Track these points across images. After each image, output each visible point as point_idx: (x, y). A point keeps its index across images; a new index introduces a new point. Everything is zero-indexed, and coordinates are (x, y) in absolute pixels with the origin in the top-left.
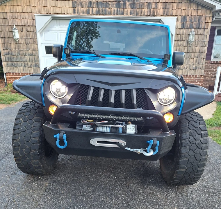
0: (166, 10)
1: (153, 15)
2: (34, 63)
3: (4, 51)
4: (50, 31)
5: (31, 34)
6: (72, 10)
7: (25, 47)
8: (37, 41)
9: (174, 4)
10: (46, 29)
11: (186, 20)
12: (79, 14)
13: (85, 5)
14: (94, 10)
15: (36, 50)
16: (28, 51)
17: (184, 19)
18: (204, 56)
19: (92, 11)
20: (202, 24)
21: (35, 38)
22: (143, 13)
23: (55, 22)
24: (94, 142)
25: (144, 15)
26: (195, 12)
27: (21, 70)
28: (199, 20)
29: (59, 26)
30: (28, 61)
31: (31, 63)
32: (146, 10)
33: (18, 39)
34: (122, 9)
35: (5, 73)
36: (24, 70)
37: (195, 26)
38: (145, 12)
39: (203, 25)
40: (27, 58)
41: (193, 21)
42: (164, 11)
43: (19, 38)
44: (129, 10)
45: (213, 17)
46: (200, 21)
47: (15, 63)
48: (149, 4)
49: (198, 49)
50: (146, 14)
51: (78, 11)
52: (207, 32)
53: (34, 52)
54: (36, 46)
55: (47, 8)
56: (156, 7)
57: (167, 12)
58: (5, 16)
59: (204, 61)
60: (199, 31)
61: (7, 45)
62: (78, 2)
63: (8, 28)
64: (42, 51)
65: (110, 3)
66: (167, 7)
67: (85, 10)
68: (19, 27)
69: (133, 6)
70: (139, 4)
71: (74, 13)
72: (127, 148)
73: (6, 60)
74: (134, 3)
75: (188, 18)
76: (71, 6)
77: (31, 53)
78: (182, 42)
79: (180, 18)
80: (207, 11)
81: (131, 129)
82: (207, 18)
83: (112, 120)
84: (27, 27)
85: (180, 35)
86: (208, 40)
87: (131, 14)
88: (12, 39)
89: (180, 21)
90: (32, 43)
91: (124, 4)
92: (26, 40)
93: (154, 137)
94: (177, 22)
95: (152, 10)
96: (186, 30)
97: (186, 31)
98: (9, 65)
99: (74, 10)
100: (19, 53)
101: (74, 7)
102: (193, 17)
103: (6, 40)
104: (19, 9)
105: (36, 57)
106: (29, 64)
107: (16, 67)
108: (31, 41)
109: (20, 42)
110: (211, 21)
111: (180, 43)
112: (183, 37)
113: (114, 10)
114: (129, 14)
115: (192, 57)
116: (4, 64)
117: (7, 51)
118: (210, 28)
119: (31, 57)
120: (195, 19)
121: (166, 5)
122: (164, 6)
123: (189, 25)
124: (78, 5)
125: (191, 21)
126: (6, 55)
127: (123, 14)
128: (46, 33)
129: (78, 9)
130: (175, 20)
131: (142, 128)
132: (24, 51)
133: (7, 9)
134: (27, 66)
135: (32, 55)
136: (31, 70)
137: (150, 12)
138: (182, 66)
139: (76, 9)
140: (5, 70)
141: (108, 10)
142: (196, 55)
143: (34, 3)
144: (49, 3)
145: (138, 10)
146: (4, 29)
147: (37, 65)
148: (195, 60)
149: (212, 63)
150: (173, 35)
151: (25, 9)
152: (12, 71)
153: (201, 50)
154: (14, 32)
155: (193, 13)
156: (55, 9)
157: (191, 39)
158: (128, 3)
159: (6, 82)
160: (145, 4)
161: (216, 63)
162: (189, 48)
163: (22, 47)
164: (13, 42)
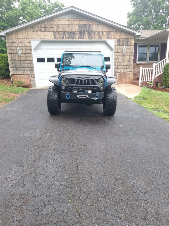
0: (108, 36)
1: (101, 39)
2: (30, 68)
3: (11, 62)
4: (40, 49)
5: (28, 51)
6: (53, 37)
7: (25, 59)
8: (32, 55)
9: (113, 32)
10: (37, 48)
12: (57, 39)
13: (61, 34)
14: (67, 36)
15: (31, 60)
16: (26, 61)
17: (119, 41)
18: (132, 60)
19: (66, 37)
20: (129, 43)
21: (31, 53)
23: (42, 44)
24: (78, 96)
25: (96, 39)
27: (22, 73)
28: (127, 41)
29: (45, 46)
30: (27, 67)
32: (97, 36)
34: (83, 36)
35: (11, 75)
36: (24, 72)
37: (125, 44)
38: (96, 37)
39: (130, 44)
41: (124, 41)
42: (107, 37)
43: (21, 53)
44: (87, 36)
45: (135, 39)
47: (18, 68)
48: (98, 32)
49: (128, 57)
51: (57, 37)
52: (133, 47)
53: (30, 62)
54: (32, 58)
55: (38, 36)
56: (103, 34)
58: (12, 41)
59: (132, 63)
60: (128, 47)
61: (13, 58)
62: (57, 32)
63: (13, 48)
64: (35, 61)
65: (76, 33)
67: (61, 36)
68: (21, 47)
69: (89, 34)
70: (93, 33)
71: (55, 39)
72: (89, 98)
74: (90, 32)
75: (121, 40)
77: (29, 62)
78: (119, 53)
79: (116, 40)
80: (131, 36)
81: (90, 92)
82: (132, 40)
83: (84, 89)
84: (26, 47)
85: (117, 50)
86: (133, 51)
87: (88, 38)
88: (16, 54)
89: (117, 42)
90: (29, 56)
91: (84, 33)
92: (25, 55)
93: (97, 94)
94: (115, 42)
95: (100, 36)
97: (121, 47)
98: (14, 69)
99: (55, 37)
100: (21, 63)
101: (54, 35)
102: (124, 39)
103: (12, 55)
104: (21, 37)
105: (31, 65)
106: (27, 69)
107: (18, 71)
108: (28, 55)
109: (22, 56)
110: (134, 41)
111: (117, 54)
112: (119, 50)
113: (78, 36)
114: (87, 38)
115: (125, 61)
116: (11, 70)
117: (13, 62)
118: (134, 45)
119: (28, 65)
120: (125, 40)
121: (108, 33)
122: (107, 34)
123: (122, 44)
124: (57, 34)
125: (123, 41)
126: (12, 64)
127: (83, 38)
128: (37, 50)
129: (57, 36)
130: (114, 41)
131: (93, 91)
132: (24, 61)
133: (13, 37)
134: (26, 70)
135: (29, 63)
136: (29, 73)
137: (99, 37)
138: (120, 67)
139: (56, 36)
140: (11, 73)
141: (75, 36)
142: (128, 60)
143: (30, 33)
144: (39, 33)
145: (92, 36)
146: (11, 49)
147: (32, 69)
148: (127, 63)
149: (137, 64)
150: (113, 50)
151: (25, 37)
152: (16, 74)
153: (130, 57)
154: (18, 50)
155: (124, 37)
156: (43, 37)
157: (124, 52)
158: (86, 32)
159: (11, 80)
160: (96, 33)
161: (140, 64)
162: (123, 57)
163: (23, 59)
164: (17, 56)
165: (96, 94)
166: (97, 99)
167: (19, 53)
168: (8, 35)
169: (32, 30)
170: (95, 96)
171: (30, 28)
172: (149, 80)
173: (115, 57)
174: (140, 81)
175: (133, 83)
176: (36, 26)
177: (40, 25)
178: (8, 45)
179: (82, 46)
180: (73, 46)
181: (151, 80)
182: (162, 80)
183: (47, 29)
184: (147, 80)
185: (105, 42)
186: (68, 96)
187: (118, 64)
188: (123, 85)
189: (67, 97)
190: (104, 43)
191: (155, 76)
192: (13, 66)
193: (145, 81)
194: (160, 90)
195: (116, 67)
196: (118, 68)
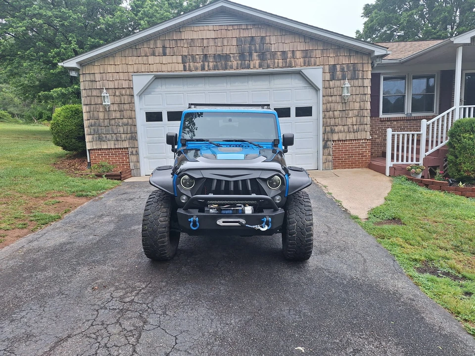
0: (307, 60)
1: (290, 66)
2: (129, 135)
3: (89, 121)
4: (152, 93)
5: (126, 99)
6: (181, 67)
7: (118, 115)
8: (134, 106)
9: (317, 51)
10: (147, 91)
11: (336, 69)
12: (190, 70)
13: (198, 59)
14: (211, 64)
15: (132, 118)
16: (122, 120)
17: (333, 69)
18: (367, 113)
19: (208, 66)
20: (358, 74)
21: (132, 103)
22: (276, 65)
23: (159, 81)
24: (220, 222)
25: (278, 67)
26: (347, 59)
27: (111, 145)
28: (354, 68)
29: (164, 87)
30: (122, 132)
31: (125, 135)
32: (280, 61)
33: (108, 105)
34: (248, 62)
35: (89, 150)
36: (115, 144)
37: (349, 76)
38: (278, 63)
39: (360, 75)
40: (121, 129)
41: (346, 70)
42: (305, 61)
43: (109, 103)
44: (257, 62)
45: (372, 64)
46: (355, 70)
47: (104, 136)
48: (284, 53)
49: (357, 106)
50: (280, 65)
51: (189, 66)
52: (368, 83)
53: (130, 121)
54: (133, 112)
55: (148, 65)
56: (293, 56)
57: (308, 62)
58: (92, 78)
59: (368, 120)
60: (356, 83)
61: (93, 114)
62: (190, 56)
63: (95, 93)
64: (141, 118)
65: (232, 55)
66: (309, 55)
67: (199, 65)
68: (110, 90)
69: (262, 56)
70: (270, 54)
71: (185, 70)
72: (247, 225)
73: (91, 132)
74: (263, 54)
75: (338, 67)
76: (180, 61)
77: (126, 122)
78: (333, 97)
79: (327, 68)
80: (364, 58)
81: (249, 210)
82: (365, 65)
83: (233, 204)
84: (121, 90)
85: (329, 89)
86: (369, 92)
87: (260, 66)
88: (100, 105)
89: (327, 71)
90: (128, 109)
91: (251, 55)
92: (119, 106)
93: (267, 215)
94: (324, 73)
95: (288, 60)
96: (338, 81)
97: (338, 83)
98: (95, 138)
99: (185, 66)
100: (109, 123)
101: (184, 62)
102: (344, 66)
103: (92, 107)
104: (111, 69)
105: (132, 127)
106: (123, 136)
107: (104, 141)
108: (127, 107)
109: (112, 109)
110: (370, 69)
111: (330, 99)
112: (335, 91)
113: (238, 64)
114: (257, 66)
115: (350, 115)
116: (88, 138)
117: (92, 121)
118: (370, 77)
119: (125, 127)
120: (348, 68)
121: (307, 53)
122: (304, 55)
123: (340, 76)
124: (189, 60)
125: (342, 70)
126: (92, 126)
127: (249, 67)
128: (146, 96)
129: (189, 65)
130: (321, 70)
132: (116, 120)
133: (96, 69)
134: (119, 139)
135: (127, 124)
136: (126, 144)
137: (286, 62)
138: (336, 129)
139: (187, 65)
140: (88, 146)
141: (230, 63)
142: (356, 112)
143: (131, 60)
144: (151, 59)
145: (269, 61)
146: (90, 94)
147: (134, 138)
148: (354, 119)
149: (382, 121)
150: (319, 90)
151: (119, 68)
152: (99, 147)
153: (362, 106)
154: (104, 97)
155: (345, 60)
156: (159, 67)
157: (346, 93)
158: (255, 54)
159: (89, 161)
160: (279, 53)
161: (388, 121)
162: (344, 105)
163: (114, 115)
164: (101, 110)
165: (265, 216)
166: (266, 228)
167: (106, 103)
168: (85, 66)
169: (135, 53)
170: (263, 222)
171: (130, 50)
172: (412, 161)
173: (325, 106)
174: (389, 163)
175: (370, 167)
176: (143, 45)
177: (152, 42)
178: (85, 86)
179: (246, 84)
180: (225, 84)
181: (418, 160)
182: (446, 160)
183: (168, 50)
184: (407, 161)
185: (299, 73)
186: (195, 222)
187: (332, 122)
188: (347, 170)
189: (191, 224)
190: (298, 76)
191: (427, 150)
192: (92, 131)
193: (400, 162)
194: (441, 188)
195: (328, 129)
196: (332, 132)
